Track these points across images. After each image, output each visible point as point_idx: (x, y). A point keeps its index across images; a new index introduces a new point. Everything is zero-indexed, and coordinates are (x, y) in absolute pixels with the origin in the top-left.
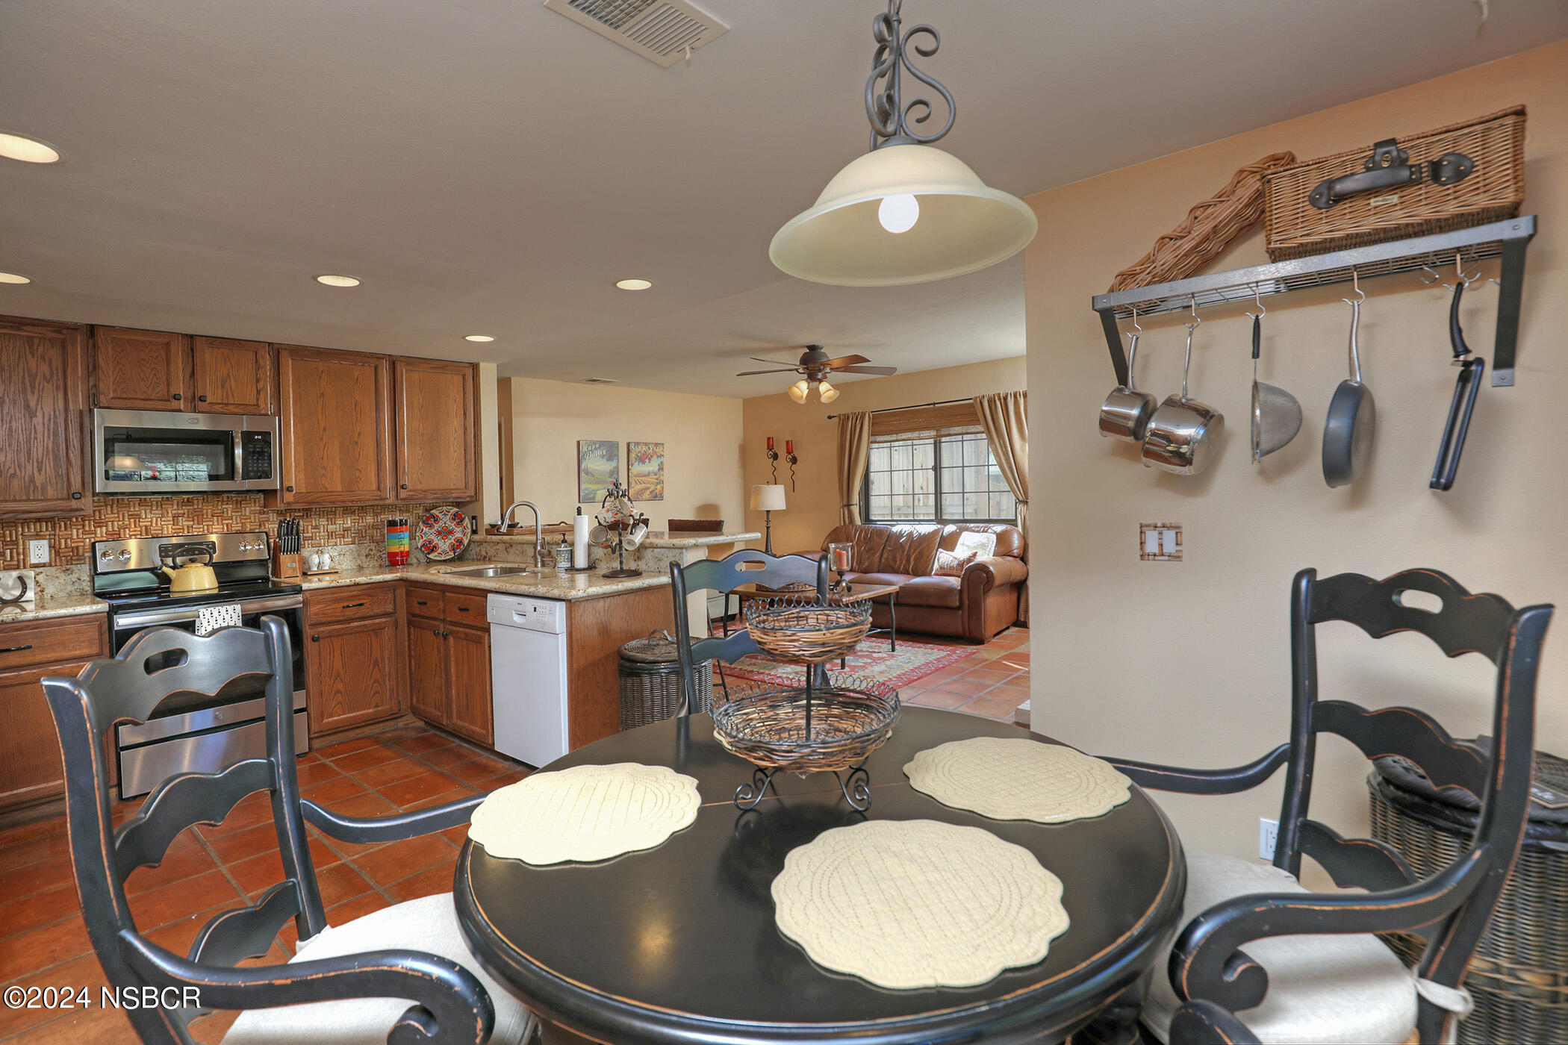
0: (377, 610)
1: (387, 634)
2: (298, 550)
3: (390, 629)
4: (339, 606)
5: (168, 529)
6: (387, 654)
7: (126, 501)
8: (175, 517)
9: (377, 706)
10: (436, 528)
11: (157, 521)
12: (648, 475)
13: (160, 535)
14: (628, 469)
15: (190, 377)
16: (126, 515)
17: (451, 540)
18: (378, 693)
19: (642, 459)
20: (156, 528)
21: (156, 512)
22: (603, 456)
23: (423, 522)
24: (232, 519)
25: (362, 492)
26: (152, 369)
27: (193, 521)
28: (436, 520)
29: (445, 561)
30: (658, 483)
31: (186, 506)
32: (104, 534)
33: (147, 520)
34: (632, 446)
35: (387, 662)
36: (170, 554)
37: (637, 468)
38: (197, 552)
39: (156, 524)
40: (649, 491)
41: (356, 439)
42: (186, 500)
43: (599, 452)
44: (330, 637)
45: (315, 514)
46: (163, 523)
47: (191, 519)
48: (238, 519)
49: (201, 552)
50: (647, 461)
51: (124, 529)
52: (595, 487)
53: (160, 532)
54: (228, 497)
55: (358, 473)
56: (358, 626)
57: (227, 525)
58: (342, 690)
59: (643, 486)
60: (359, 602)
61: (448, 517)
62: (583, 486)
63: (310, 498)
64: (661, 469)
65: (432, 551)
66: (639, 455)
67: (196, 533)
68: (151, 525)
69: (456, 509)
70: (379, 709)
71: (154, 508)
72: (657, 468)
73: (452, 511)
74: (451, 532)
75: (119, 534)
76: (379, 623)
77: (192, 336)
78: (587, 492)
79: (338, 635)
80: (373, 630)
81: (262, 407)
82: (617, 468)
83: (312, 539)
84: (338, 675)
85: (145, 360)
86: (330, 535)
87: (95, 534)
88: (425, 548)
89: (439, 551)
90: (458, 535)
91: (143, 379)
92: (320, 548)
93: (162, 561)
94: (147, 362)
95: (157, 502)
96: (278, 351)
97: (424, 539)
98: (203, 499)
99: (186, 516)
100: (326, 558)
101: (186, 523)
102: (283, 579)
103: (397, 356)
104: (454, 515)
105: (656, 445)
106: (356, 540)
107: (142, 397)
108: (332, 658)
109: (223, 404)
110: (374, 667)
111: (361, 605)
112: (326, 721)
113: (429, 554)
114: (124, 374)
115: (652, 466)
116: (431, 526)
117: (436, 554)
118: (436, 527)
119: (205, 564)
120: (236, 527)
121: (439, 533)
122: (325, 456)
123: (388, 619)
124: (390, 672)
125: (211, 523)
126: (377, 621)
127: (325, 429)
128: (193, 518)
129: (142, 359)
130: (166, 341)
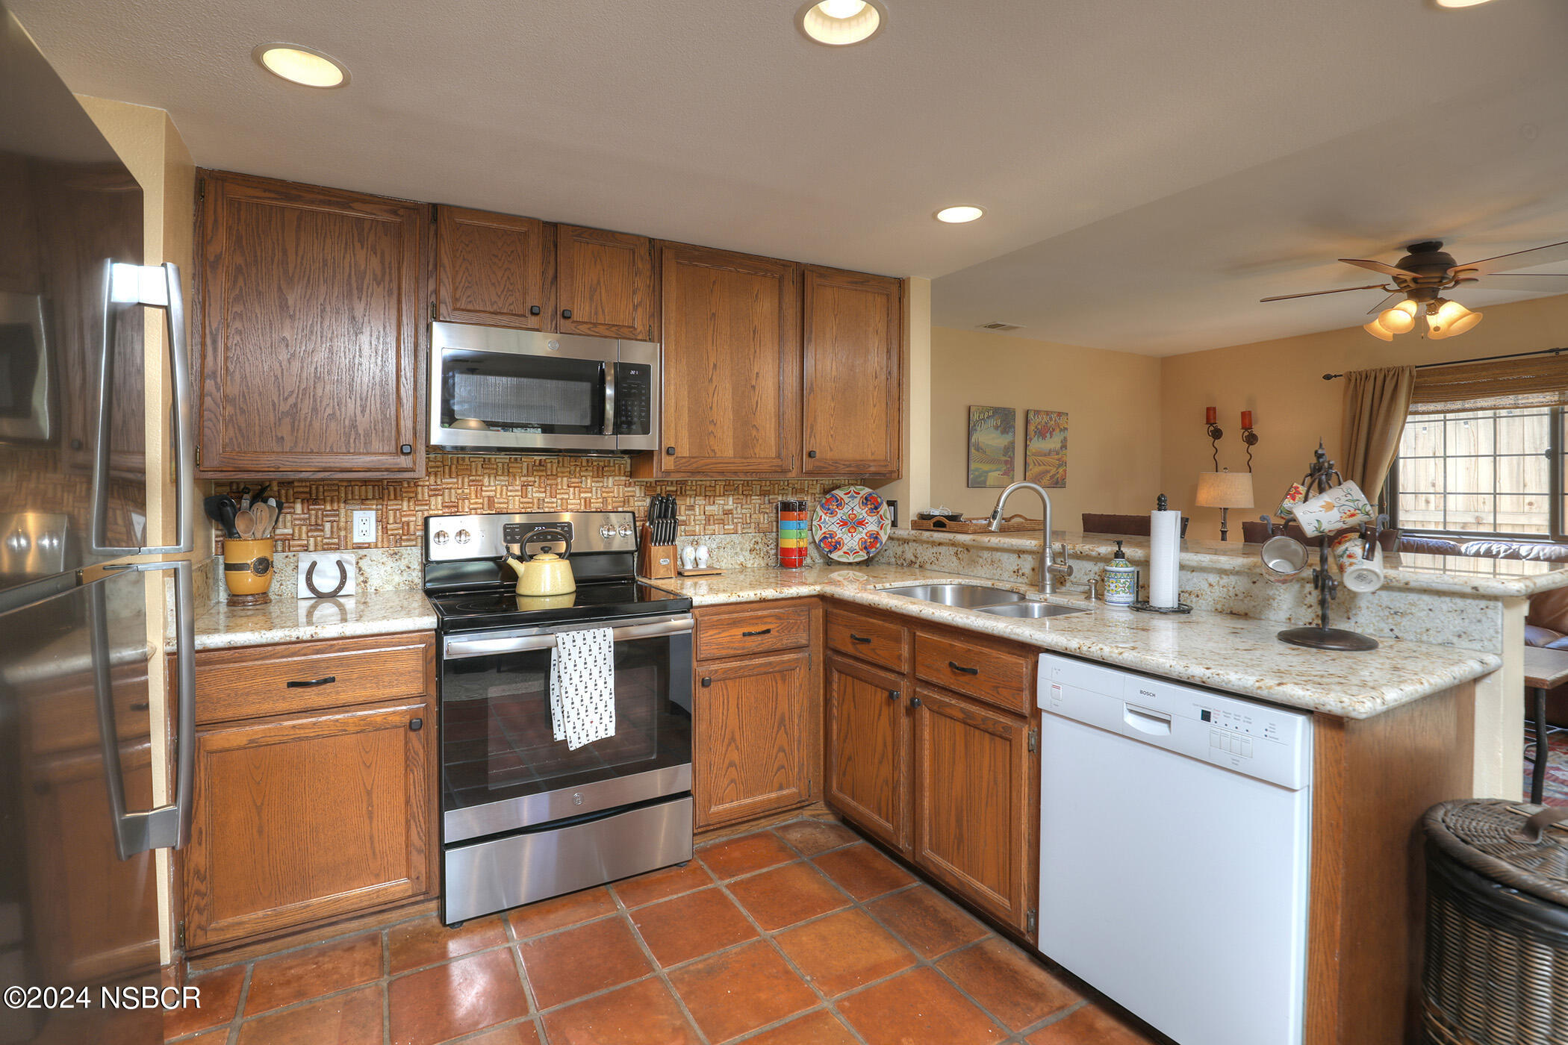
0: (787, 641)
1: (799, 676)
2: (673, 540)
3: (802, 671)
4: (738, 632)
5: (515, 504)
6: (796, 708)
7: (467, 461)
8: (524, 486)
9: (781, 788)
10: (839, 516)
11: (502, 491)
12: (1049, 454)
13: (505, 511)
14: (1026, 446)
15: (552, 283)
16: (466, 480)
17: (861, 534)
18: (783, 767)
19: (1043, 433)
20: (502, 500)
21: (502, 478)
22: (996, 428)
23: (822, 506)
24: (591, 492)
25: (760, 460)
26: (506, 270)
27: (545, 492)
28: (840, 504)
29: (850, 564)
30: (1060, 466)
31: (537, 471)
32: (440, 507)
33: (490, 488)
34: (1031, 416)
35: (796, 721)
36: (518, 537)
37: (1036, 444)
38: (549, 537)
39: (501, 494)
40: (1049, 475)
41: (754, 383)
42: (537, 463)
43: (992, 422)
44: (725, 679)
45: (691, 490)
46: (509, 494)
47: (543, 490)
48: (599, 492)
49: (555, 538)
50: (1048, 435)
51: (464, 500)
52: (986, 467)
53: (505, 506)
54: (588, 461)
55: (754, 433)
56: (761, 665)
57: (585, 499)
58: (737, 762)
59: (1042, 468)
60: (764, 628)
61: (857, 501)
62: (973, 466)
63: (695, 465)
64: (1064, 446)
65: (835, 548)
66: (1039, 427)
67: (547, 510)
68: (495, 496)
69: (867, 490)
70: (785, 792)
71: (500, 473)
72: (1059, 445)
73: (862, 493)
74: (861, 523)
75: (457, 507)
76: (789, 661)
77: (555, 226)
78: (977, 473)
79: (735, 678)
80: (779, 672)
81: (639, 330)
82: (1013, 443)
83: (686, 525)
84: (733, 739)
85: (496, 256)
86: (709, 519)
87: (429, 505)
88: (825, 544)
89: (845, 549)
90: (872, 527)
91: (493, 284)
92: (696, 538)
93: (508, 549)
94: (500, 260)
95: (503, 464)
96: (662, 250)
97: (824, 530)
98: (558, 463)
99: (537, 484)
100: (703, 553)
101: (537, 495)
102: (653, 582)
103: (806, 265)
104: (866, 499)
105: (1060, 414)
106: (739, 528)
107: (492, 310)
108: (725, 713)
109: (591, 323)
110: (779, 729)
111: (768, 631)
112: (714, 809)
113: (831, 552)
114: (470, 276)
115: (1052, 443)
116: (833, 513)
117: (840, 553)
118: (840, 514)
119: (560, 555)
120: (596, 505)
121: (844, 523)
122: (714, 405)
123: (800, 655)
124: (800, 736)
125: (566, 496)
126: (786, 657)
127: (715, 366)
128: (545, 487)
129: (494, 255)
130: (524, 229)
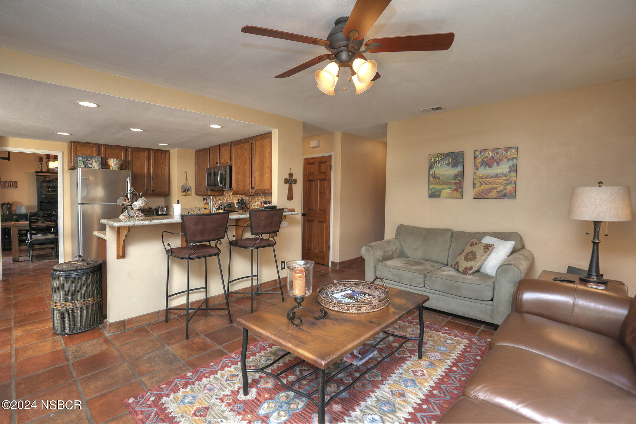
12: (497, 176)
19: (489, 163)
22: (448, 164)
30: (509, 184)
34: (478, 154)
37: (484, 171)
43: (445, 161)
50: (495, 164)
52: (440, 187)
55: (245, 183)
59: (489, 186)
62: (432, 186)
64: (513, 170)
66: (486, 160)
72: (508, 170)
77: (220, 145)
81: (229, 163)
82: (462, 174)
85: (215, 154)
91: (214, 159)
96: (232, 144)
105: (507, 149)
107: (214, 164)
115: (502, 169)
127: (239, 168)
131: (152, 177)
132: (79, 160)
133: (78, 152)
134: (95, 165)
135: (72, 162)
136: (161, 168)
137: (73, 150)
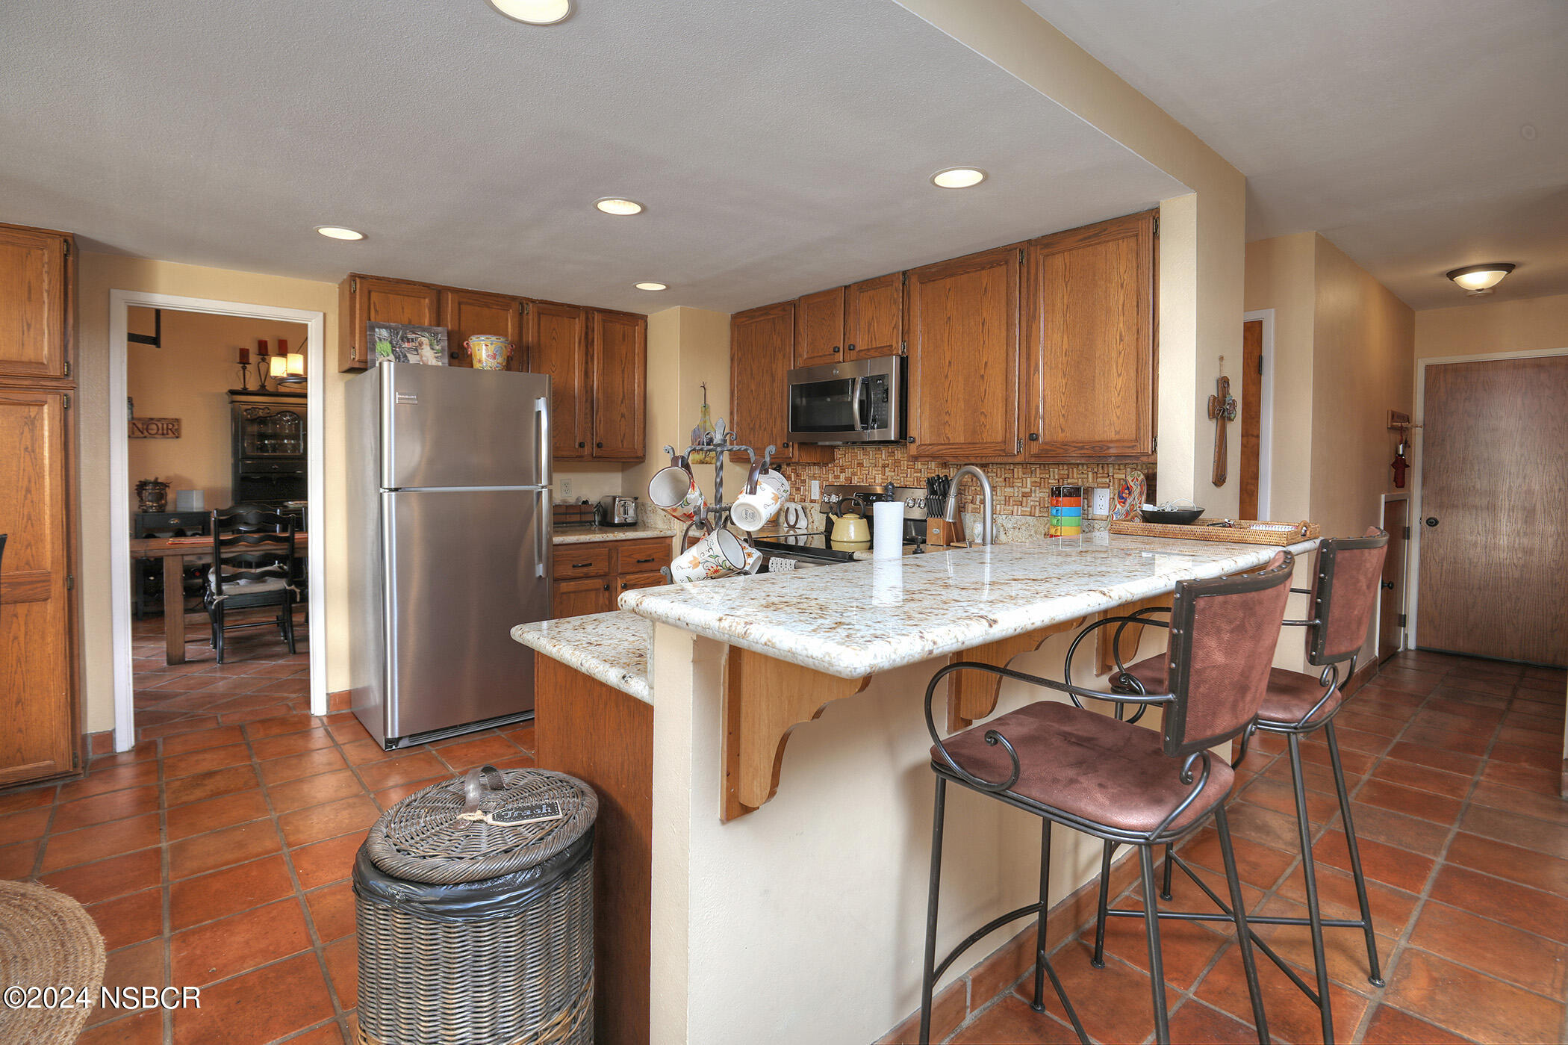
2: (943, 514)
25: (984, 446)
26: (828, 326)
41: (982, 372)
55: (982, 419)
63: (930, 451)
81: (894, 347)
85: (824, 319)
91: (822, 337)
96: (910, 277)
107: (821, 354)
114: (813, 335)
122: (950, 398)
127: (950, 363)
130: (836, 296)
131: (598, 399)
132: (380, 340)
133: (376, 311)
134: (429, 354)
135: (357, 346)
136: (623, 371)
137: (361, 303)
